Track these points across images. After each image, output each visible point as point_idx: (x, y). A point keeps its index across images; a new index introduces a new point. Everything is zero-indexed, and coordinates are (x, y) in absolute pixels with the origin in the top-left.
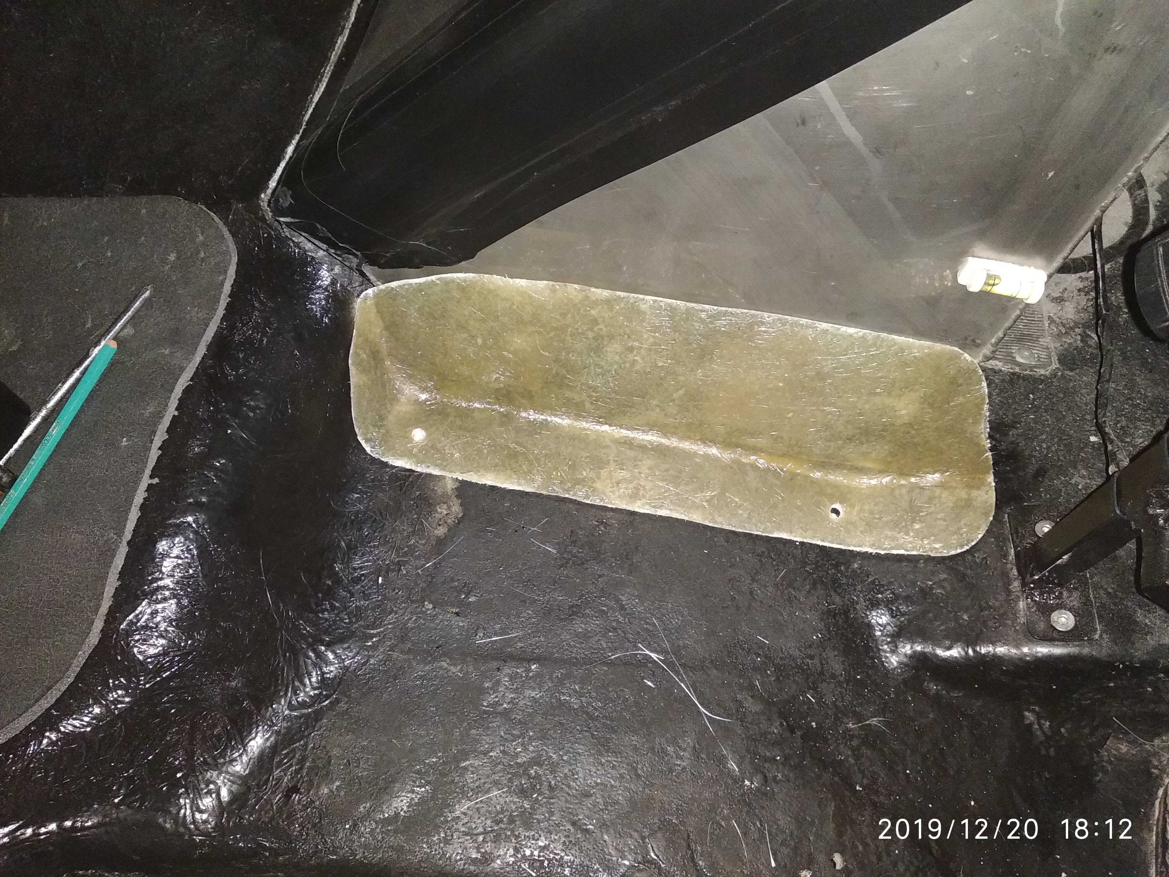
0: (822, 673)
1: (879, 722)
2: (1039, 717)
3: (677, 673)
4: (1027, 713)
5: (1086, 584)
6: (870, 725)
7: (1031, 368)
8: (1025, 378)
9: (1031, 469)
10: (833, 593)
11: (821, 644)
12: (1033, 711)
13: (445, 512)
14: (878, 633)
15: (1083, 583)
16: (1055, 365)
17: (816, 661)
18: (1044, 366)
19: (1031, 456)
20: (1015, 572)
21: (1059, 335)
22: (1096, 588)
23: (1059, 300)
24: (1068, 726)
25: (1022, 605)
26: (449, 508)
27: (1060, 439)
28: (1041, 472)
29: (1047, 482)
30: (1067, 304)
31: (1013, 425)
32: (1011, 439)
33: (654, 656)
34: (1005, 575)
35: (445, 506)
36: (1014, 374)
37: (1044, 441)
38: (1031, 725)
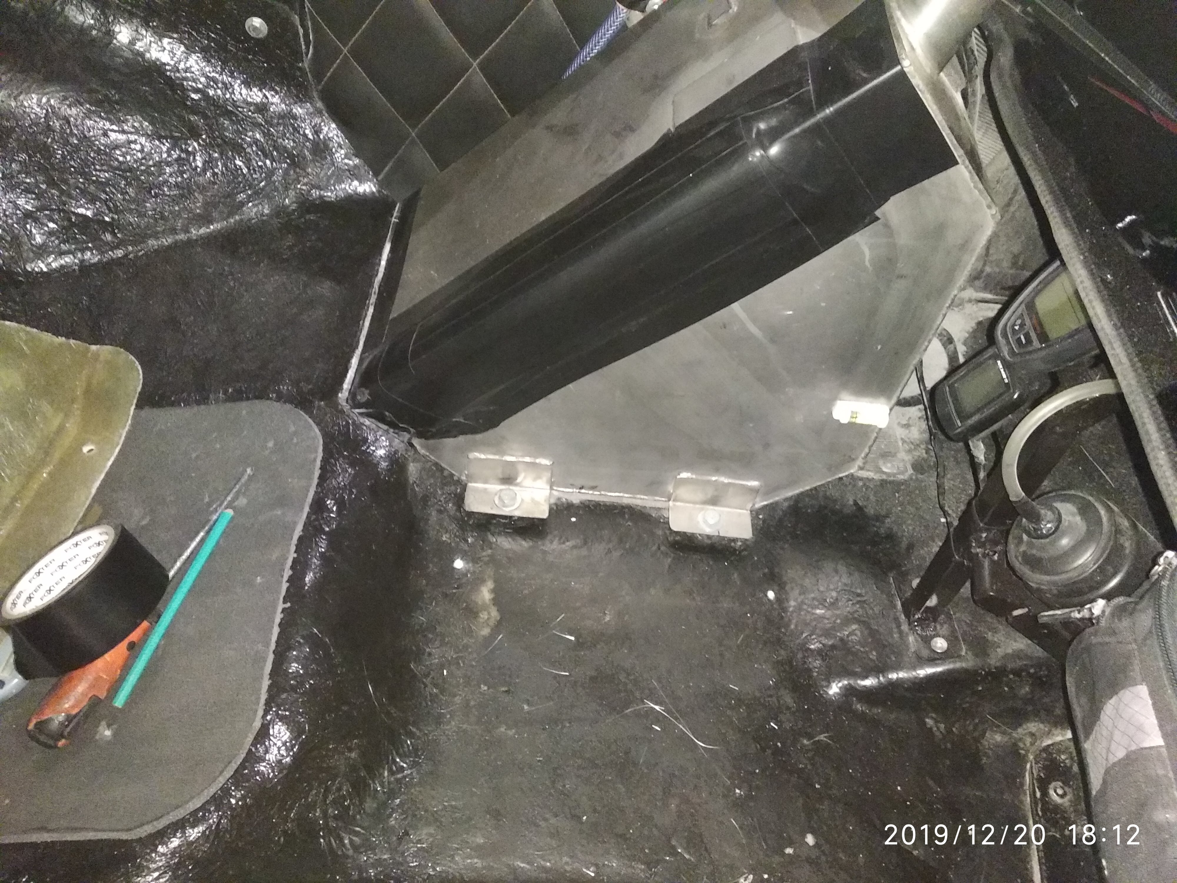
0: (779, 708)
1: (825, 737)
2: (936, 721)
3: (676, 719)
4: (927, 720)
5: (951, 619)
6: (818, 741)
7: (894, 475)
8: (891, 482)
9: (904, 545)
10: (778, 648)
11: (776, 686)
12: (932, 718)
13: (486, 617)
14: (815, 674)
15: (949, 617)
16: (910, 471)
17: (774, 699)
18: (902, 473)
19: (903, 536)
20: (903, 617)
21: (910, 451)
22: (959, 621)
23: (907, 426)
24: (957, 726)
25: (911, 639)
26: (489, 613)
27: (921, 523)
28: (911, 547)
29: (916, 553)
30: (913, 428)
31: (887, 516)
32: (887, 525)
33: (657, 708)
34: (896, 619)
35: (486, 613)
36: (882, 480)
37: (910, 525)
38: (931, 729)
